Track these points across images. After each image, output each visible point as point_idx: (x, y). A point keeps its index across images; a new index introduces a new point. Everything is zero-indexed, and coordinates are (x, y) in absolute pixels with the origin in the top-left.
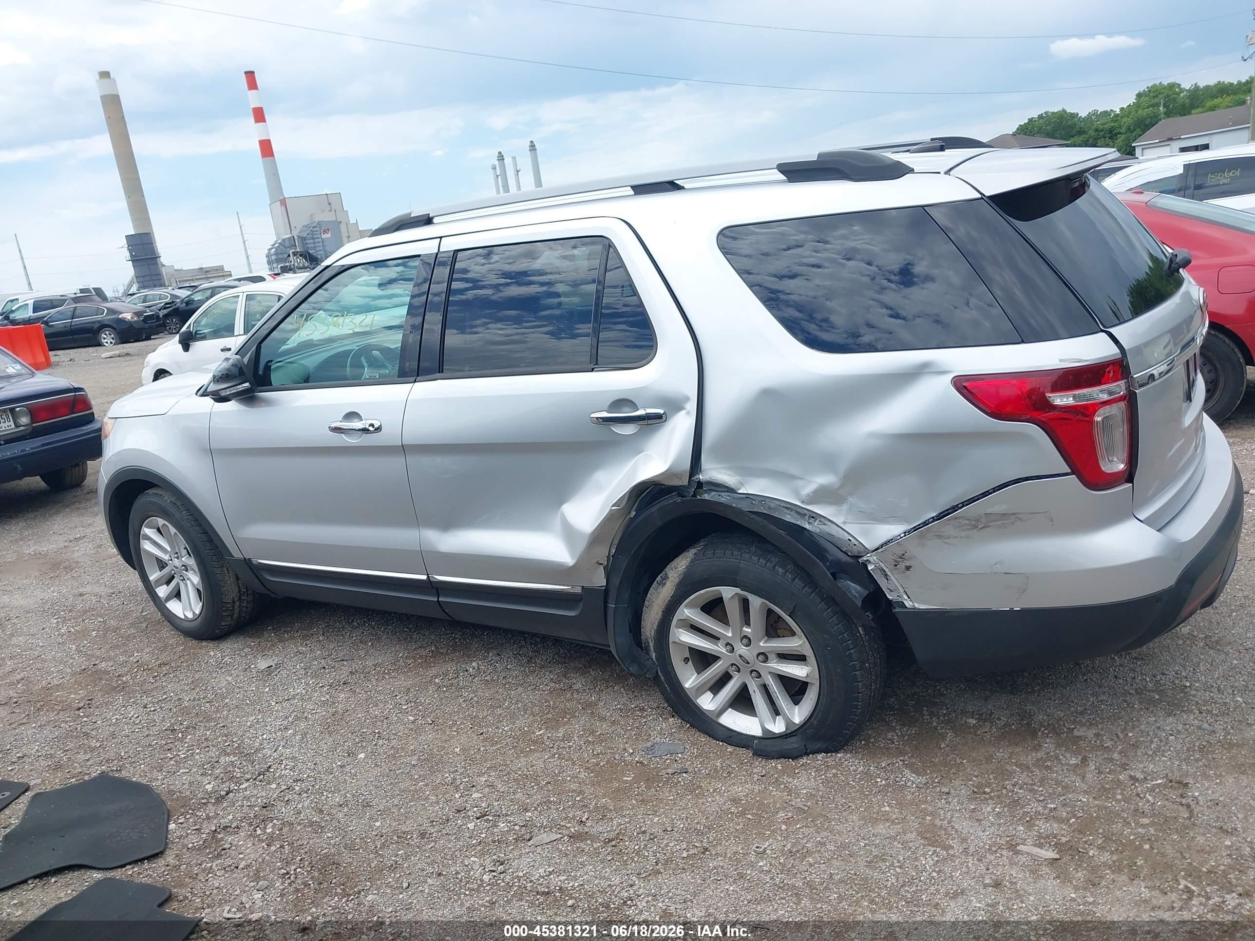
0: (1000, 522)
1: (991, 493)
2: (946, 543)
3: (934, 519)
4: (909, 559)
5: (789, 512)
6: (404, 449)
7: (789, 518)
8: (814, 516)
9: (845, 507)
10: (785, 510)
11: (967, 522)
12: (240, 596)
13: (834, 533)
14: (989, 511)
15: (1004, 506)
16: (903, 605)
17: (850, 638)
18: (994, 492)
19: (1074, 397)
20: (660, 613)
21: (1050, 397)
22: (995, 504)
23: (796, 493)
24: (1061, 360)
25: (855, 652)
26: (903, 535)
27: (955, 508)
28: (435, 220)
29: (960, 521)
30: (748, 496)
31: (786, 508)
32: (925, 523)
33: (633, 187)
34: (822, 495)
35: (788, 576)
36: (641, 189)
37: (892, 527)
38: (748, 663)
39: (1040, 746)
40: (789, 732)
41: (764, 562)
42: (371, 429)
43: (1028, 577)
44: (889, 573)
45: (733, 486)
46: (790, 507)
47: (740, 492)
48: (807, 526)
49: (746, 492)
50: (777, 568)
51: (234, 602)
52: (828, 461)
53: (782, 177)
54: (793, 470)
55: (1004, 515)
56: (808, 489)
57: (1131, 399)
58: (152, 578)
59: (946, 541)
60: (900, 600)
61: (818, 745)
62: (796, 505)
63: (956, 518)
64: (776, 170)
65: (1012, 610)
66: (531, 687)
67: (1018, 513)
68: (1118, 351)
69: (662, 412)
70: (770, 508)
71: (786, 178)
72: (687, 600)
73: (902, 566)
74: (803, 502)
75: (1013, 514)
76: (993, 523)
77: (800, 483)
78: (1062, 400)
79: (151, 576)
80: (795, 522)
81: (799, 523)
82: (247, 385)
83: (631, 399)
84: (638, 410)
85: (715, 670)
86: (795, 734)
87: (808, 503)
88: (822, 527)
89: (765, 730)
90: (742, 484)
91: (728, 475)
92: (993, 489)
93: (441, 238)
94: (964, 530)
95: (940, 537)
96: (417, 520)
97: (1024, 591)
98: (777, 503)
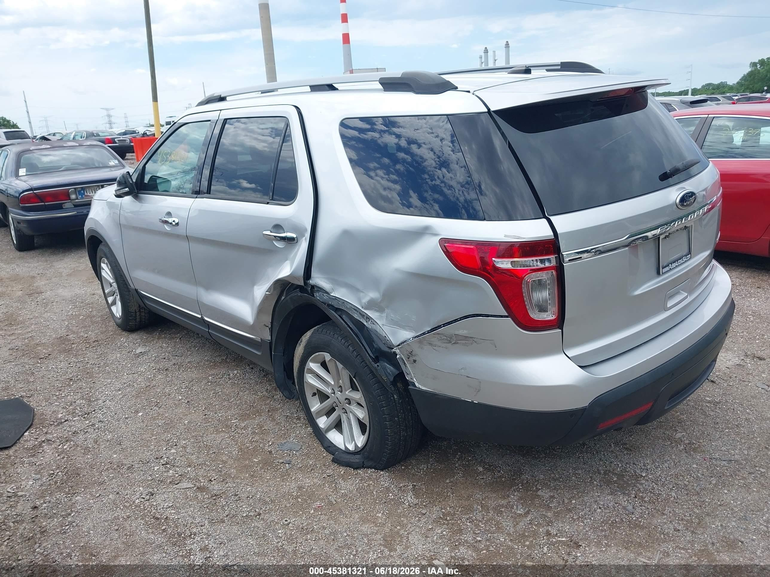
0: (464, 342)
1: (458, 321)
2: (434, 349)
3: (429, 332)
4: (415, 356)
5: (356, 312)
6: (187, 238)
7: (356, 316)
8: (368, 318)
9: (384, 315)
10: (354, 311)
11: (445, 338)
12: (140, 310)
13: (378, 330)
14: (457, 333)
15: (465, 332)
16: (414, 385)
17: (384, 400)
18: (460, 320)
19: (512, 262)
20: (298, 363)
21: (494, 261)
22: (460, 329)
23: (359, 300)
24: (505, 236)
25: (387, 409)
26: (412, 339)
27: (439, 327)
28: (228, 98)
29: (441, 336)
30: (336, 298)
31: (354, 309)
32: (424, 334)
33: (311, 86)
34: (372, 305)
35: (354, 353)
36: (315, 88)
37: (407, 333)
38: (340, 403)
39: (508, 496)
40: (356, 451)
41: (344, 341)
42: (174, 223)
43: (480, 382)
44: (406, 363)
45: (328, 290)
46: (356, 309)
47: (332, 295)
48: (365, 323)
49: (334, 295)
50: (350, 347)
51: (136, 312)
52: (375, 283)
53: (380, 87)
54: (359, 286)
55: (466, 338)
56: (365, 300)
57: (560, 269)
58: (106, 291)
59: (434, 348)
60: (412, 381)
61: (370, 464)
62: (359, 309)
63: (438, 334)
64: (378, 82)
65: (472, 402)
66: (253, 392)
67: (474, 338)
68: (552, 234)
69: (294, 236)
70: (347, 307)
71: (382, 88)
72: (311, 358)
73: (411, 359)
74: (362, 308)
75: (472, 338)
76: (462, 342)
77: (362, 294)
78: (504, 264)
79: (106, 290)
80: (359, 319)
81: (361, 320)
82: (127, 189)
83: (281, 224)
84: (285, 233)
85: (328, 403)
86: (359, 453)
87: (366, 309)
88: (372, 325)
89: (346, 447)
90: (333, 290)
91: (326, 283)
92: (460, 318)
93: (221, 110)
94: (444, 343)
95: (430, 344)
96: (195, 281)
97: (479, 391)
98: (350, 305)
